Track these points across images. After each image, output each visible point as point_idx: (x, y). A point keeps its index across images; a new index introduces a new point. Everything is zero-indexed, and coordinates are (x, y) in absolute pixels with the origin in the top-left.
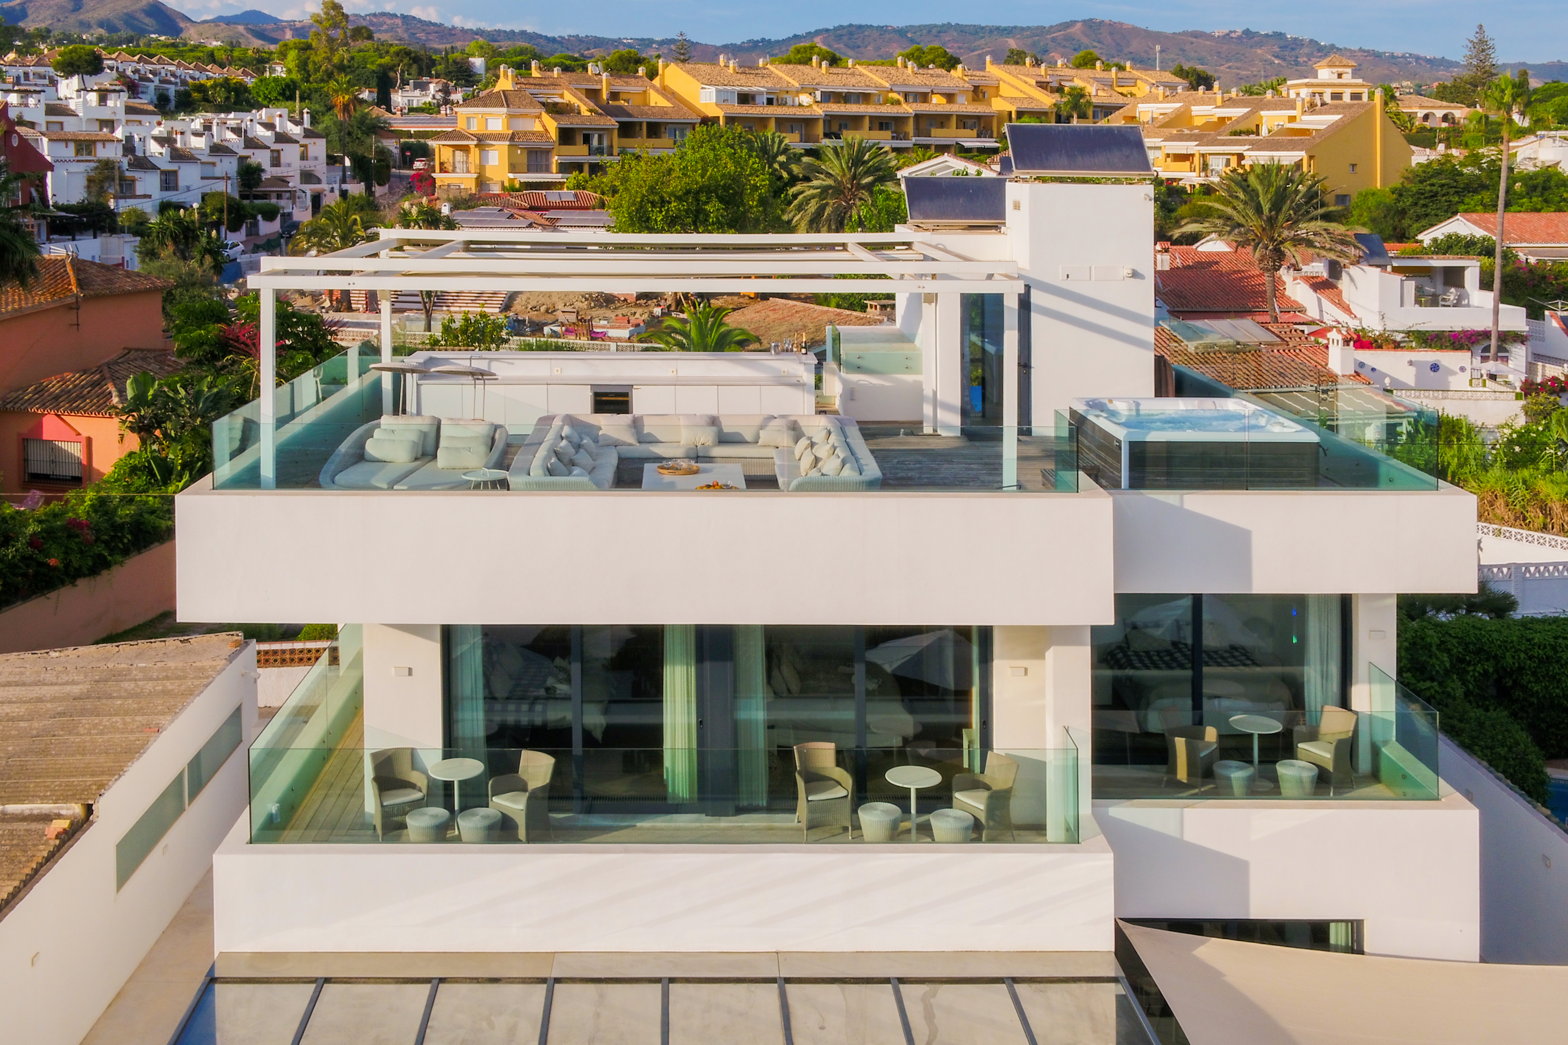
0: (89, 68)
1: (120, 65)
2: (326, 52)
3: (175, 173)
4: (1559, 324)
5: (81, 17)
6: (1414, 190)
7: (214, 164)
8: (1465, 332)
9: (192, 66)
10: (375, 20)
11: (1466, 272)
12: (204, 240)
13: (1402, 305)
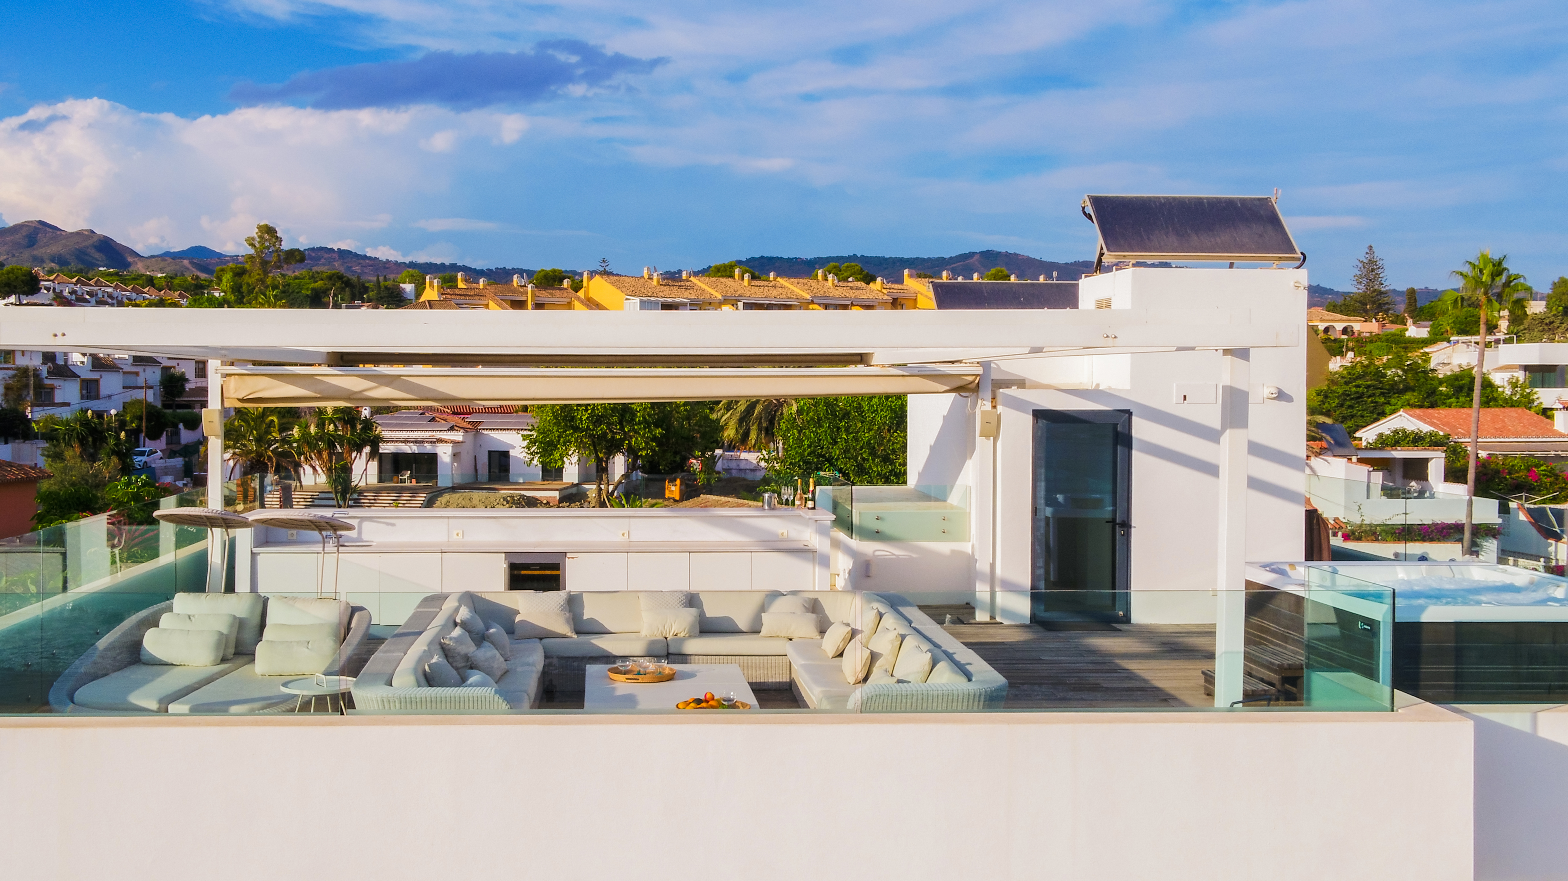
0: (26, 289)
1: (57, 286)
2: (259, 274)
3: (97, 381)
4: (1527, 517)
5: (35, 252)
6: (1341, 391)
7: (137, 374)
8: (1435, 525)
9: (129, 288)
10: (313, 254)
11: (1430, 464)
12: (112, 442)
13: (1368, 497)
